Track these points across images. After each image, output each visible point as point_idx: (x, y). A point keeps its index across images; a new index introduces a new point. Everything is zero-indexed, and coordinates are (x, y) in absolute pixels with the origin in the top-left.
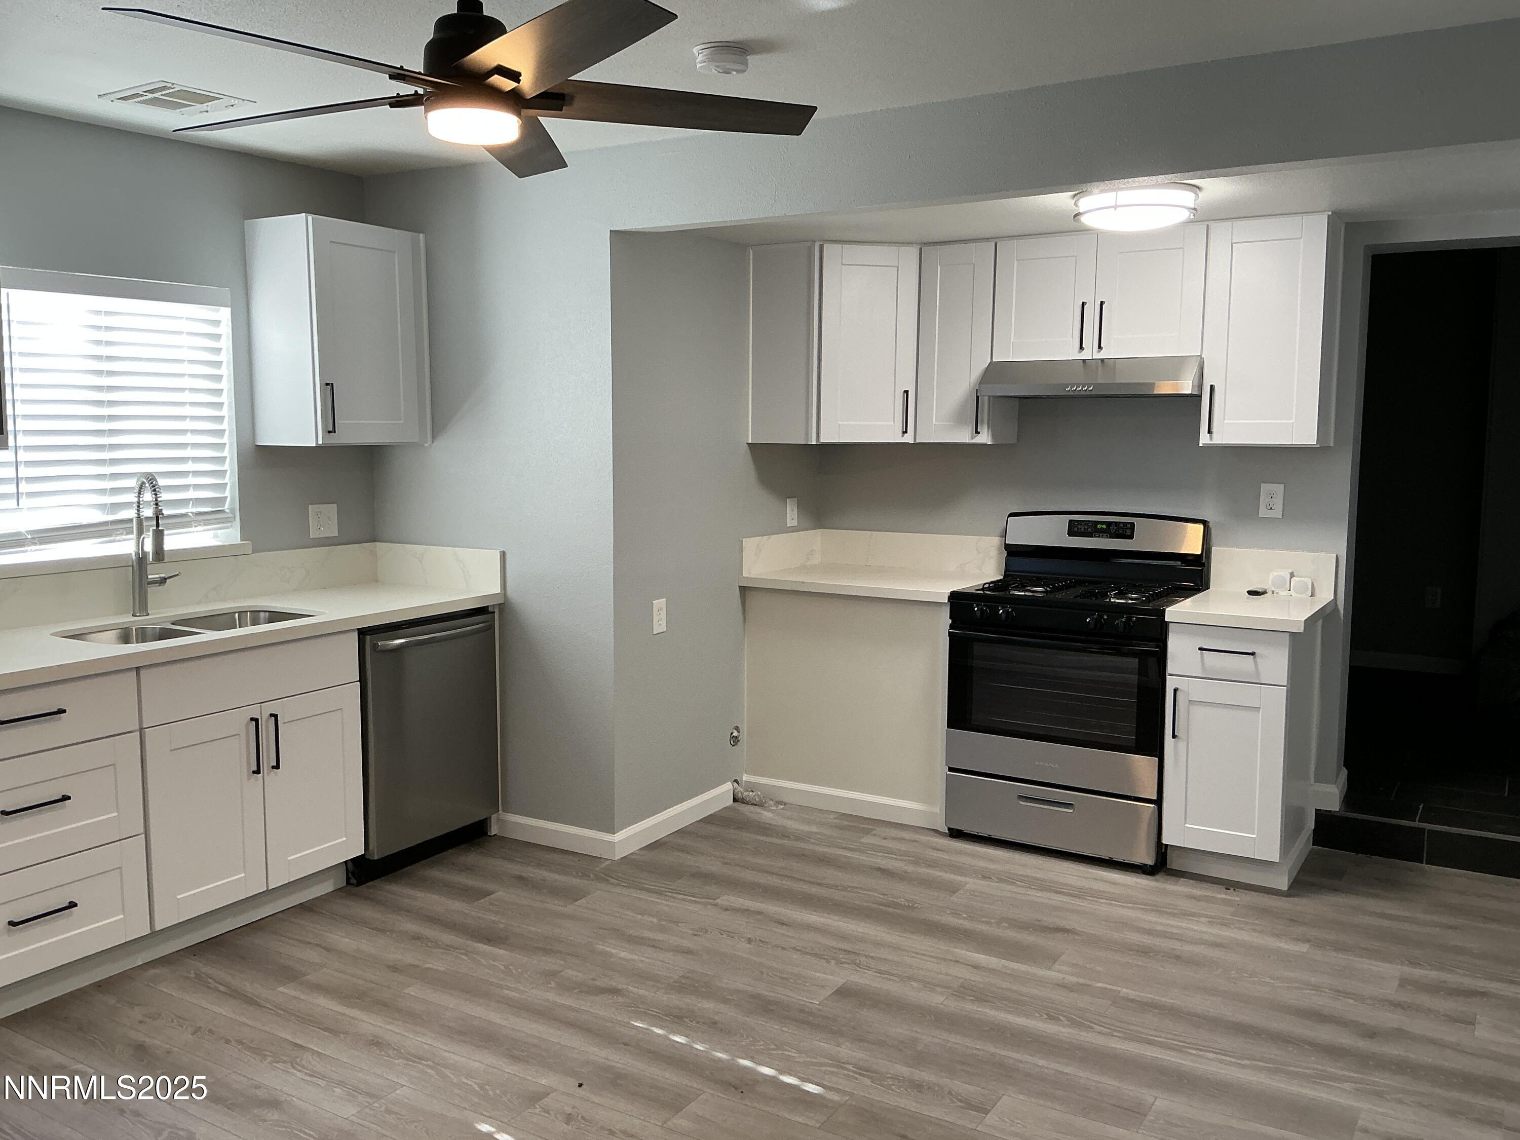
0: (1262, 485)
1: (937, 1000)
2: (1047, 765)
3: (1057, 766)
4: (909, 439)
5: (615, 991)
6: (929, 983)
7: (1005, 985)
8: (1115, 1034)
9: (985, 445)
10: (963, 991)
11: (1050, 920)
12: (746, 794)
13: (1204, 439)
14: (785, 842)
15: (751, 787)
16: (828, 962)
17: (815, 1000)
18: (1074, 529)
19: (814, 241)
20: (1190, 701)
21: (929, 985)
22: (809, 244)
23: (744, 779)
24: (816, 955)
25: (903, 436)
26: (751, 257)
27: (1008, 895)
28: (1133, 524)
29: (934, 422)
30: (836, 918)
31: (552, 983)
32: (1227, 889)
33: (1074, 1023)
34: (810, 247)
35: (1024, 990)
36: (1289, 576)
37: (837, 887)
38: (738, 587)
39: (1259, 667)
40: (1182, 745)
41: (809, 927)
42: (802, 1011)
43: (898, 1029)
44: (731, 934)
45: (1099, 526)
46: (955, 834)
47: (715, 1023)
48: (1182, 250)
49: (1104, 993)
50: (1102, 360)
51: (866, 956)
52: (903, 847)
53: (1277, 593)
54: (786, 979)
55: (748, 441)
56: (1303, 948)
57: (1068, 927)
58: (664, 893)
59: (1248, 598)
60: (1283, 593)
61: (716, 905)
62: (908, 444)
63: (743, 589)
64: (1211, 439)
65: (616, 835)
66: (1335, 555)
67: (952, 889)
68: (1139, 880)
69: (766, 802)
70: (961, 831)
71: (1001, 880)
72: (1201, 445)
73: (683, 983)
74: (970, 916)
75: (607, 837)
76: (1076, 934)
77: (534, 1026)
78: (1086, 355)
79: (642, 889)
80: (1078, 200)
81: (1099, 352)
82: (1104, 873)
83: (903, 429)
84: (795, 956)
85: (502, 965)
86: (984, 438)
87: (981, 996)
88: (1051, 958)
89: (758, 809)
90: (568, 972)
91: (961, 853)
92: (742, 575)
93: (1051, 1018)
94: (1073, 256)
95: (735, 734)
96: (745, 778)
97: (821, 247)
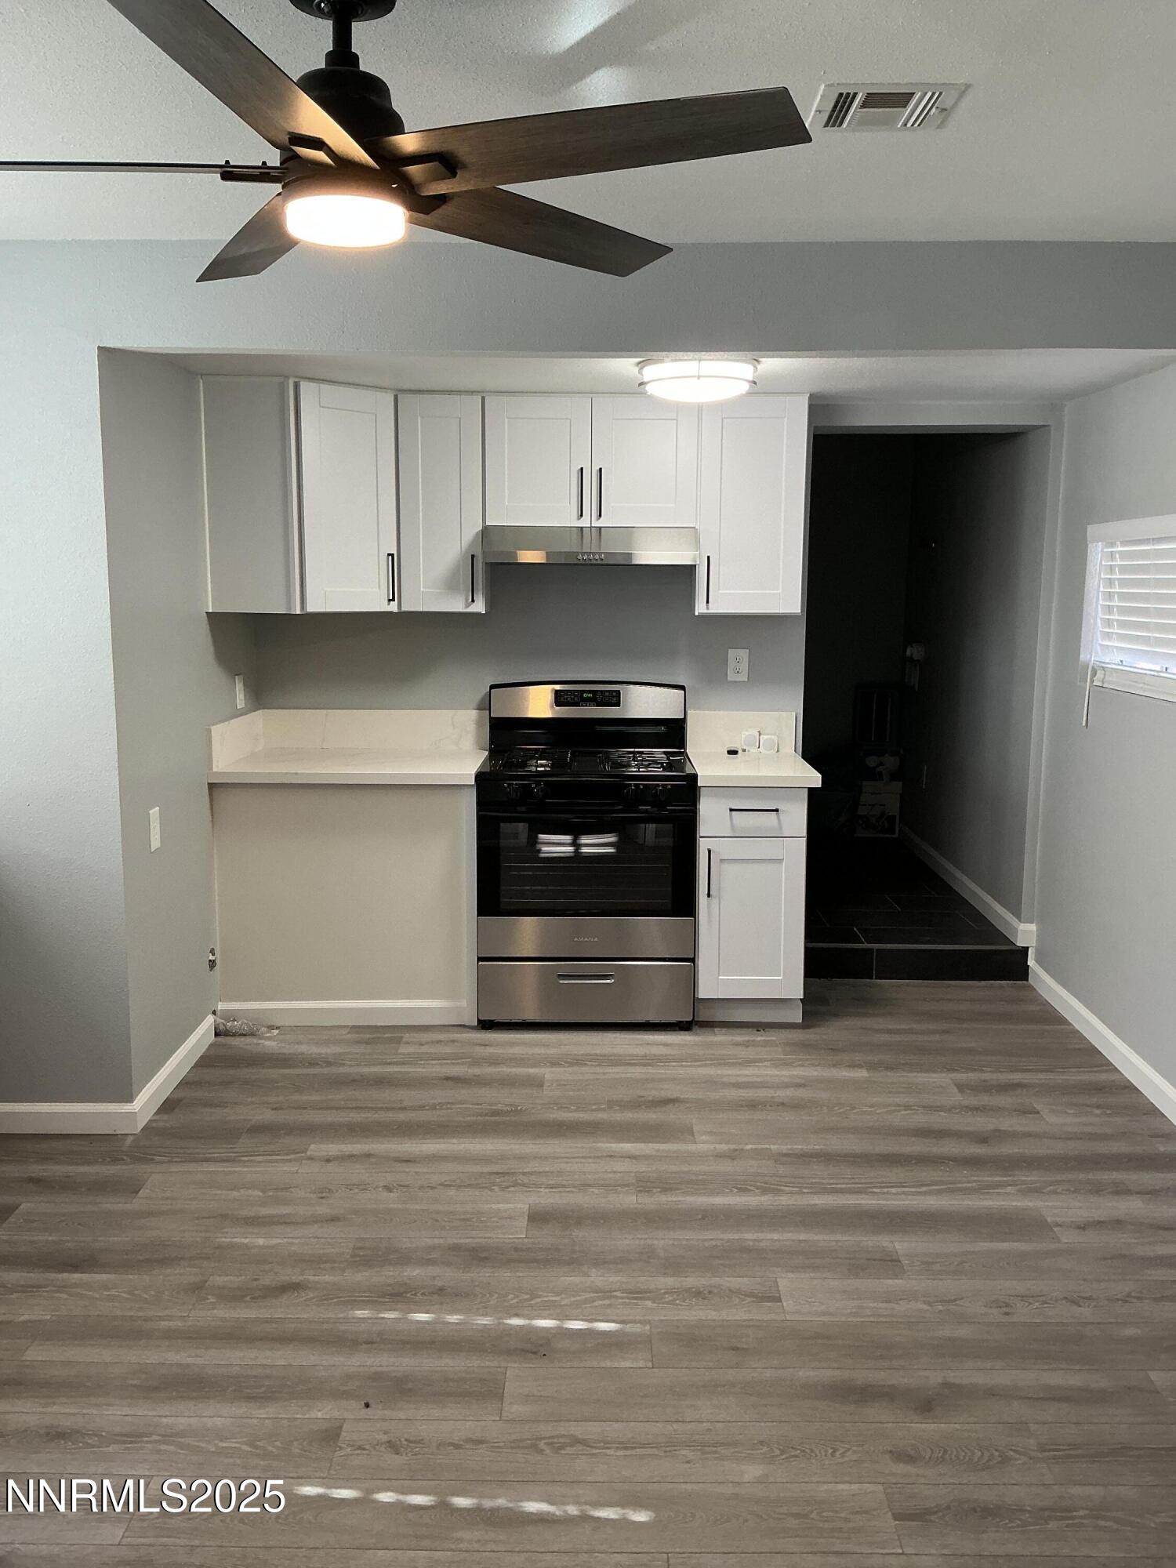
0: (730, 650)
1: (630, 1200)
2: (586, 939)
3: (596, 939)
4: (393, 607)
5: (296, 1287)
6: (610, 1185)
7: (674, 1168)
8: (805, 1191)
9: (479, 614)
10: (644, 1185)
11: (652, 1093)
12: (229, 1024)
13: (700, 608)
14: (317, 1070)
15: (230, 1016)
16: (491, 1190)
17: (518, 1233)
18: (560, 699)
19: (287, 377)
20: (721, 860)
21: (610, 1187)
22: (282, 379)
23: (219, 1007)
24: (470, 1186)
25: (389, 604)
26: (201, 388)
27: (591, 1078)
28: (618, 692)
29: (422, 589)
30: (455, 1141)
31: (209, 1297)
32: (758, 1031)
33: (765, 1191)
34: (283, 383)
35: (695, 1168)
36: (758, 734)
37: (424, 1107)
38: (207, 786)
39: (782, 822)
40: (714, 901)
41: (434, 1158)
42: (516, 1250)
43: (626, 1241)
44: (363, 1186)
45: (585, 695)
46: (486, 1025)
47: (441, 1289)
48: (675, 421)
49: (758, 1154)
50: (600, 528)
51: (524, 1174)
52: (448, 1050)
53: (749, 751)
54: (468, 1220)
55: (208, 608)
56: (862, 1074)
57: (672, 1097)
58: (237, 1159)
59: (729, 758)
60: (754, 750)
61: (311, 1158)
62: (391, 613)
63: (211, 786)
64: (708, 608)
65: (135, 1102)
66: (794, 713)
67: (539, 1084)
68: (683, 1037)
69: (258, 1030)
70: (492, 1021)
71: (571, 1064)
72: (696, 614)
73: (363, 1256)
74: (579, 1108)
75: (125, 1107)
76: (687, 1102)
77: (238, 1354)
78: (585, 522)
79: (207, 1160)
80: (644, 367)
81: (598, 519)
82: (651, 1037)
83: (388, 596)
84: (452, 1192)
85: (124, 1292)
86: (479, 607)
87: (666, 1186)
88: (685, 1132)
89: (248, 1040)
90: (219, 1280)
91: (513, 1044)
92: (212, 769)
93: (743, 1190)
94: (567, 419)
95: (211, 957)
96: (221, 1006)
97: (297, 386)
